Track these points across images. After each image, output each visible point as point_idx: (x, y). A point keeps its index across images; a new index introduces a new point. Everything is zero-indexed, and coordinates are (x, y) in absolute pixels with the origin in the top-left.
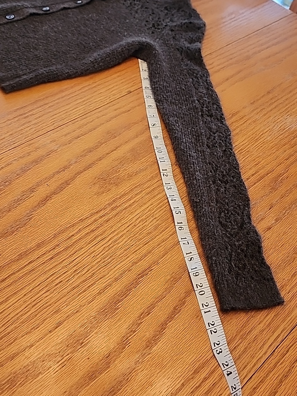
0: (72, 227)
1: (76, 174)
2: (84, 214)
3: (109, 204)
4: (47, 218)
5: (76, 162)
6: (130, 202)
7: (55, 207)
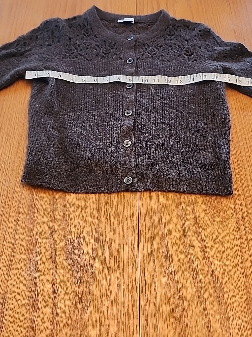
0: (244, 258)
1: (194, 221)
2: (236, 241)
3: (237, 219)
4: (225, 268)
5: (182, 213)
6: (243, 205)
7: (217, 256)
